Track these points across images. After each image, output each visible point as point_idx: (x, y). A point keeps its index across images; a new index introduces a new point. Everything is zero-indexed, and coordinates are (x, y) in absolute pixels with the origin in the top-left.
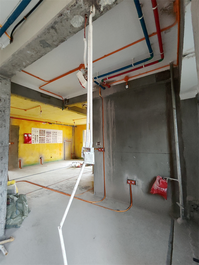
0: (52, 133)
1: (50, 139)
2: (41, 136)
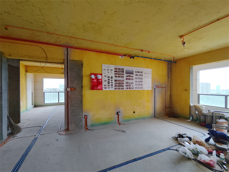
0: (135, 73)
1: (132, 83)
2: (118, 79)
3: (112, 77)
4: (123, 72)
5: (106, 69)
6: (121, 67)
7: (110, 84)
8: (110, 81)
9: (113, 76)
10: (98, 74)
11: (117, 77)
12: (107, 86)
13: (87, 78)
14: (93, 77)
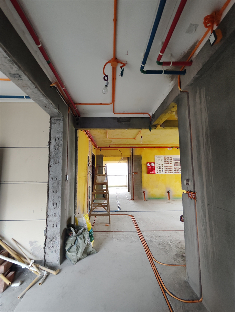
1: (180, 168)
2: (167, 165)
3: (162, 165)
4: (172, 160)
5: (158, 158)
6: (169, 156)
7: (161, 169)
8: (161, 167)
9: (163, 163)
10: (152, 163)
11: (166, 164)
12: (159, 171)
13: (144, 166)
14: (148, 165)
